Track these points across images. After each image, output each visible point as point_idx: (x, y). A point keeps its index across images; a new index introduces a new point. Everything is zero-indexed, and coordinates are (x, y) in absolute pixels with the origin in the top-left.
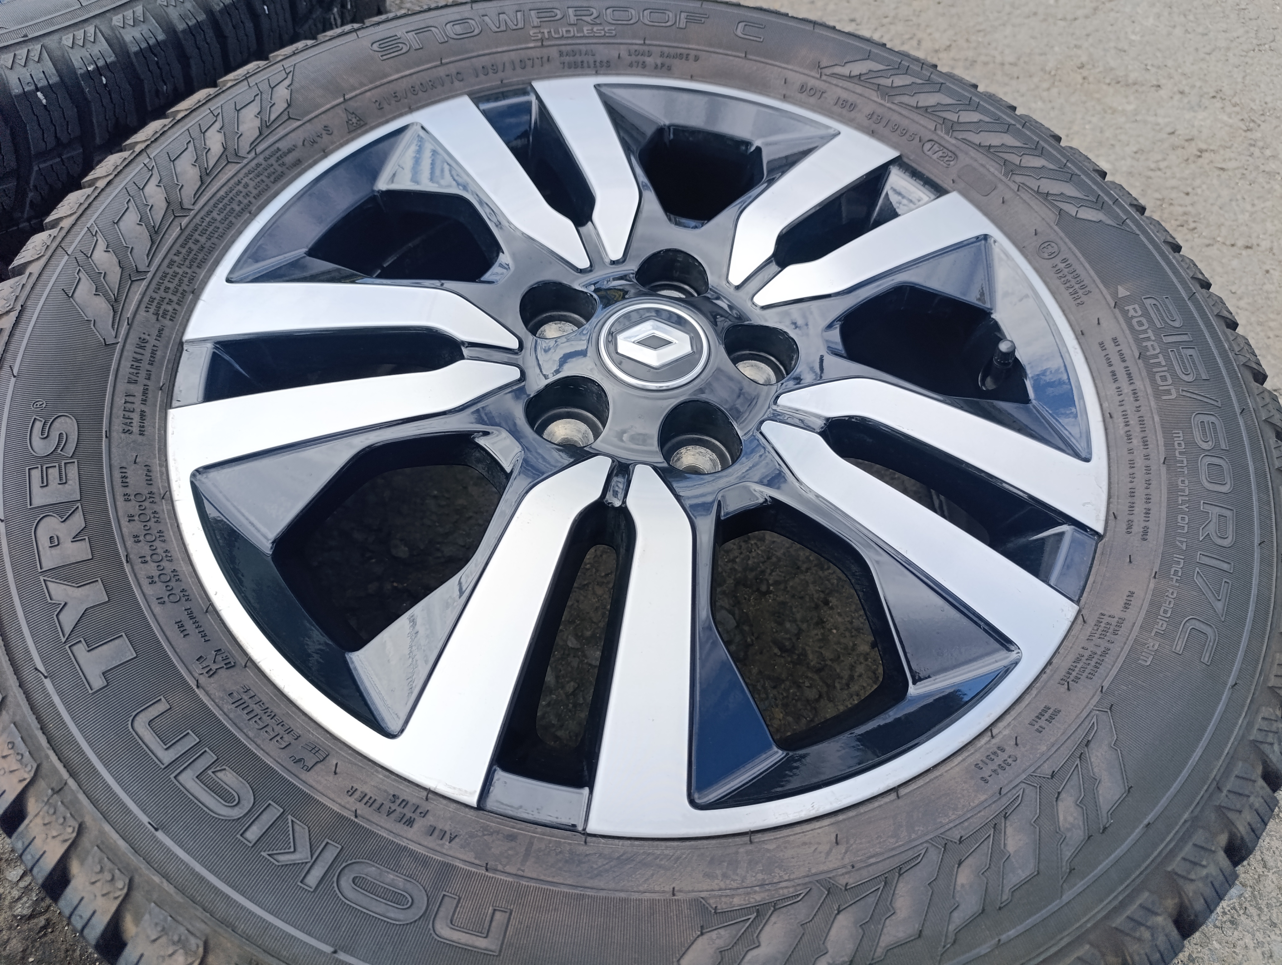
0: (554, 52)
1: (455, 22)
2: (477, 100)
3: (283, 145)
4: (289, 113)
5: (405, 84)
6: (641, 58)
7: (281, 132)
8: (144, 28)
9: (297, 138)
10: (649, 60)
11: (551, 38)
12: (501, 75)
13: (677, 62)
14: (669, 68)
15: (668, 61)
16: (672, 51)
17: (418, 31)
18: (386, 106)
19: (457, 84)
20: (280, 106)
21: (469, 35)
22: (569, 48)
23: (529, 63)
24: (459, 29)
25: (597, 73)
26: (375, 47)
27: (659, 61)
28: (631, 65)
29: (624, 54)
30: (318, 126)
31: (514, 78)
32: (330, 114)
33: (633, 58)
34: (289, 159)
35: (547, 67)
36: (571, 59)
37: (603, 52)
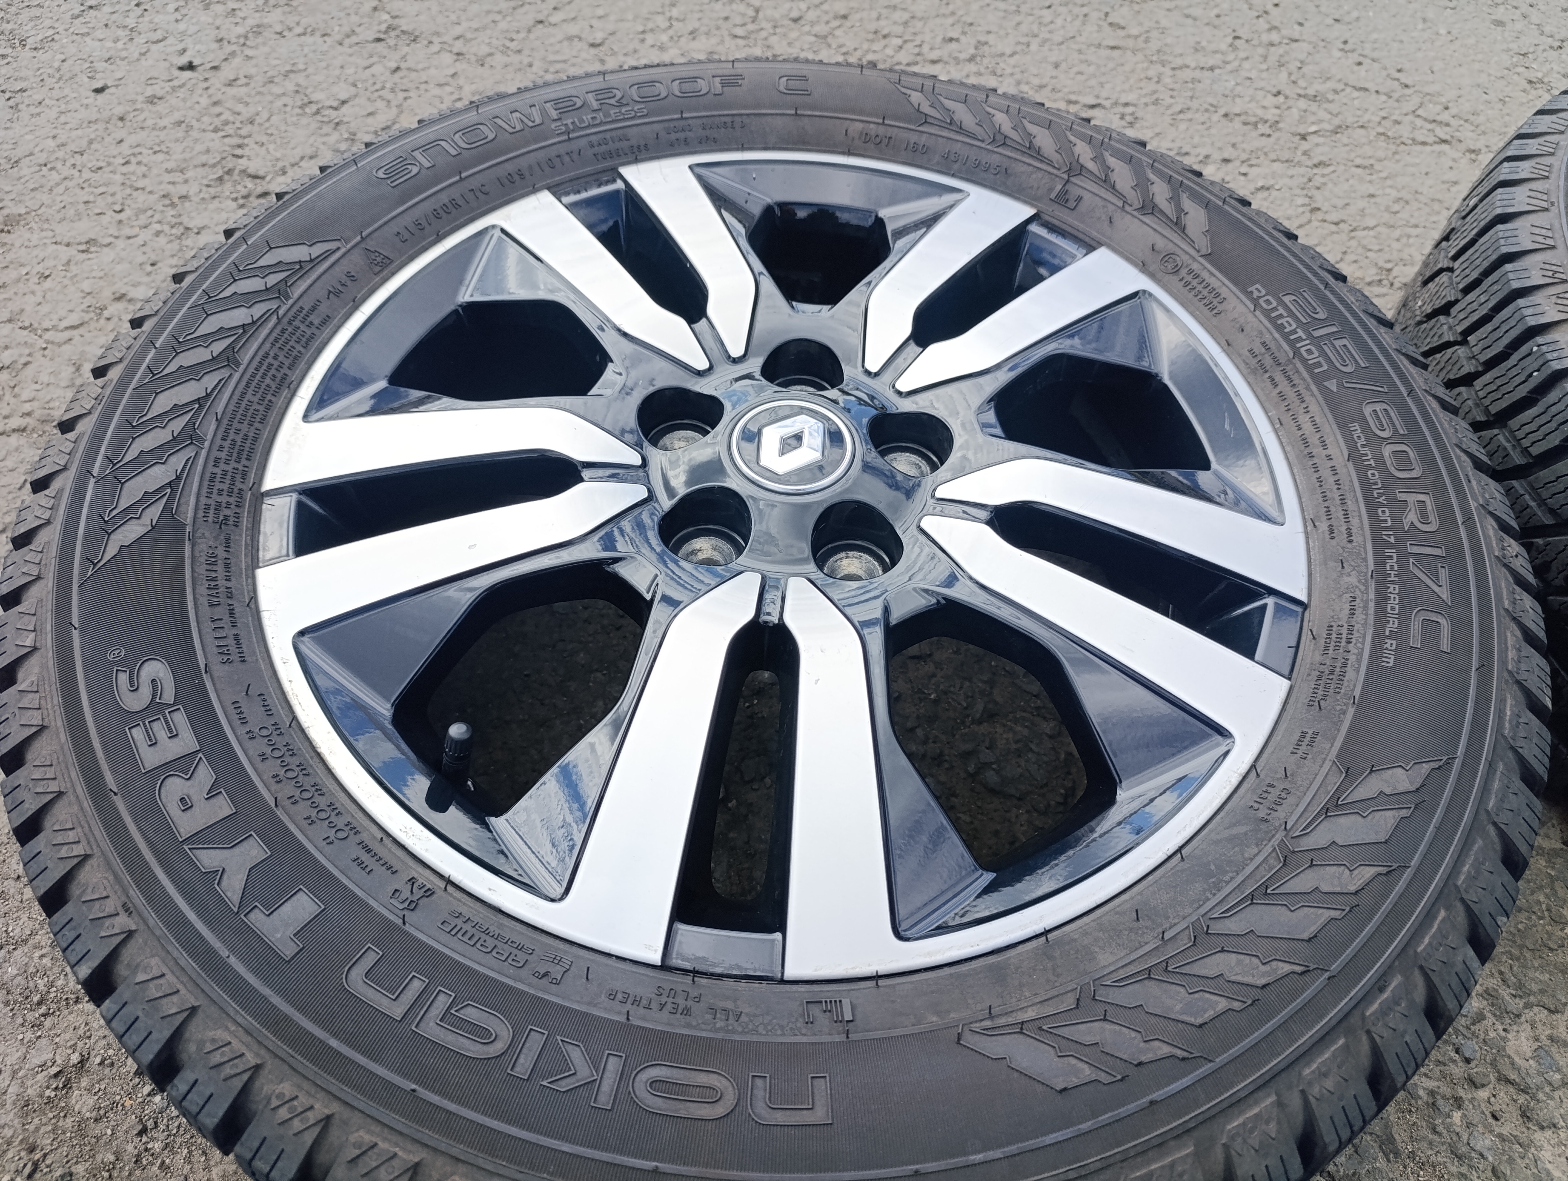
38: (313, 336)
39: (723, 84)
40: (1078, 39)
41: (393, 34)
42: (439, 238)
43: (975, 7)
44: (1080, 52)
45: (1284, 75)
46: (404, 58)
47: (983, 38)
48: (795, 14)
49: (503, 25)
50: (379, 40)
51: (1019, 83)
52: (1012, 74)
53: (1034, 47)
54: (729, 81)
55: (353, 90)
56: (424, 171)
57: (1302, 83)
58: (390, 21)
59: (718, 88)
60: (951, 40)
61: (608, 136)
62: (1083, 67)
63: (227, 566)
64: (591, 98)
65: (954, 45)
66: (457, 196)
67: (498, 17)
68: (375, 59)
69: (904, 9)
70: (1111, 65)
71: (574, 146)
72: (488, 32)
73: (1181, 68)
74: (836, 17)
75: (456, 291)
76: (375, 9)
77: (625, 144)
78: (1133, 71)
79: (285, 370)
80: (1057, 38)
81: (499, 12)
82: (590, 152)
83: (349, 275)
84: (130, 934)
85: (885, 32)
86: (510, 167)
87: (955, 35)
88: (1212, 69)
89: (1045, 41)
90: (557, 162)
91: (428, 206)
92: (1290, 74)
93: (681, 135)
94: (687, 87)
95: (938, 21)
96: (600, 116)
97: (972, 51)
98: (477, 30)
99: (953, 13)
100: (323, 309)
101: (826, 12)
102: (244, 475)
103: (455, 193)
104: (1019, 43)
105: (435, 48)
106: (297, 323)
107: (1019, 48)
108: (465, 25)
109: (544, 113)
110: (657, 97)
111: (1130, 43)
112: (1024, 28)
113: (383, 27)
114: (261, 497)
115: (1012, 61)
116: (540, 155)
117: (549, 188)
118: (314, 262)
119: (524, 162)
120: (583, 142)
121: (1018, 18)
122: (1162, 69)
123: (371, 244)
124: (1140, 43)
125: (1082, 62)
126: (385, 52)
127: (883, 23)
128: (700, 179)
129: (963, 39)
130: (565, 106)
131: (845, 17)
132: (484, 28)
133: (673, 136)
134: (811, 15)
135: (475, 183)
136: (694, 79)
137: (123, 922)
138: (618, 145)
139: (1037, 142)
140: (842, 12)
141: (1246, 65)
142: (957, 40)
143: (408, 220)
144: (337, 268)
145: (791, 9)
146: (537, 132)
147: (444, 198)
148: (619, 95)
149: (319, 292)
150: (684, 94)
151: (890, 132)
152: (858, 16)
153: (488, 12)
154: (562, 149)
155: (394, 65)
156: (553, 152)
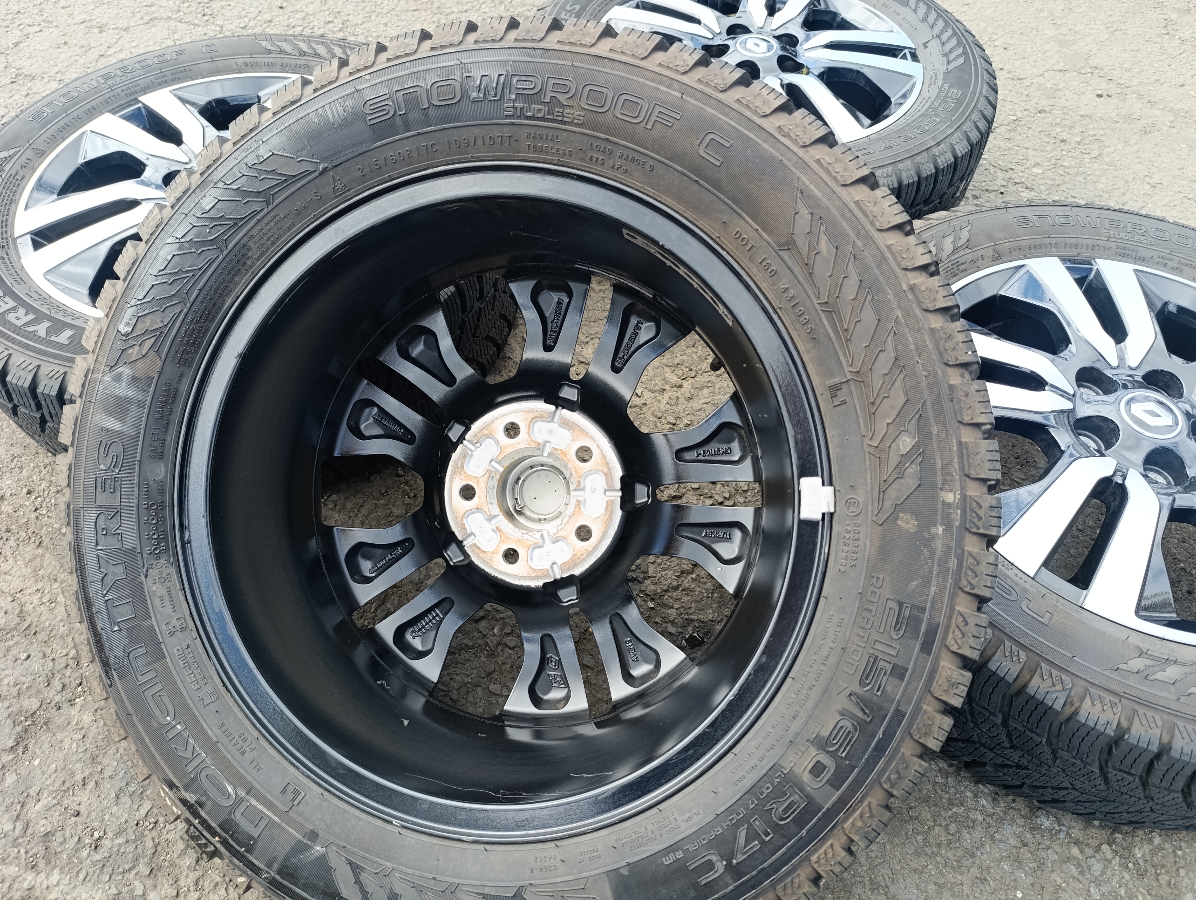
0: (1113, 245)
1: (1061, 216)
2: (1064, 260)
3: (961, 260)
4: (968, 245)
5: (1026, 243)
6: (1165, 261)
7: (961, 253)
8: (890, 179)
9: (969, 258)
10: (1170, 263)
11: (1114, 237)
12: (1078, 250)
13: (1187, 268)
14: (1181, 271)
15: (1181, 267)
16: (1187, 262)
17: (1040, 216)
18: (1013, 252)
19: (1053, 249)
20: (964, 240)
21: (1067, 225)
22: (1123, 245)
23: (1097, 248)
24: (1062, 220)
25: (1135, 263)
26: (1015, 220)
27: (1176, 265)
28: (1157, 263)
29: (1156, 257)
30: (979, 253)
31: (1085, 254)
32: (986, 250)
33: (1161, 260)
34: (962, 268)
35: (1107, 252)
36: (1123, 251)
37: (1143, 252)
38: (19, 184)
39: (177, 55)
40: (396, 9)
41: (20, 78)
42: (64, 139)
43: (340, 3)
44: (397, 15)
45: (502, 8)
46: (30, 88)
47: (346, 18)
48: (242, 25)
49: (81, 61)
50: (13, 82)
51: (367, 37)
52: (363, 33)
53: (373, 18)
54: (179, 53)
55: (6, 110)
56: (50, 115)
57: (512, 10)
58: (17, 72)
59: (175, 57)
60: (329, 22)
61: (129, 85)
62: (400, 23)
63: (9, 260)
64: (118, 72)
65: (331, 25)
66: (67, 122)
67: (78, 58)
68: (14, 92)
69: (302, 11)
70: (414, 19)
71: (115, 92)
72: (74, 66)
73: (450, 14)
74: (265, 23)
75: (77, 159)
76: (6, 67)
77: (138, 88)
78: (425, 20)
79: (11, 197)
80: (385, 11)
81: (78, 55)
82: (124, 93)
83: (28, 159)
84: (10, 355)
85: (293, 25)
86: (88, 106)
87: (330, 19)
88: (466, 11)
89: (379, 13)
90: (109, 100)
91: (55, 128)
92: (505, 6)
93: (163, 79)
94: (161, 59)
95: (321, 14)
96: (124, 78)
97: (341, 25)
98: (67, 66)
99: (328, 9)
100: (21, 173)
101: (260, 21)
102: (6, 233)
103: (66, 120)
104: (364, 17)
105: (46, 80)
106: (11, 179)
107: (365, 20)
108: (60, 65)
109: (98, 81)
110: (148, 66)
111: (424, 6)
112: (367, 9)
113: (14, 76)
114: (15, 240)
115: (362, 27)
116: (101, 99)
117: (109, 112)
118: (12, 157)
119: (94, 103)
120: (119, 90)
121: (364, 5)
122: (440, 16)
123: (34, 146)
124: (429, 5)
125: (399, 20)
126: (18, 88)
127: (291, 20)
128: (175, 95)
129: (335, 20)
130: (107, 77)
131: (270, 21)
132: (71, 65)
133: (159, 80)
134: (252, 24)
135: (74, 115)
136: (163, 55)
137: (6, 353)
138: (135, 89)
139: (318, 51)
140: (268, 19)
141: (483, 6)
142: (332, 22)
143: (48, 134)
144: (22, 157)
145: (240, 22)
146: (96, 90)
147: (62, 123)
148: (130, 68)
149: (17, 167)
150: (161, 62)
151: (256, 60)
152: (277, 19)
153: (71, 56)
154: (110, 95)
155: (25, 93)
156: (106, 96)
